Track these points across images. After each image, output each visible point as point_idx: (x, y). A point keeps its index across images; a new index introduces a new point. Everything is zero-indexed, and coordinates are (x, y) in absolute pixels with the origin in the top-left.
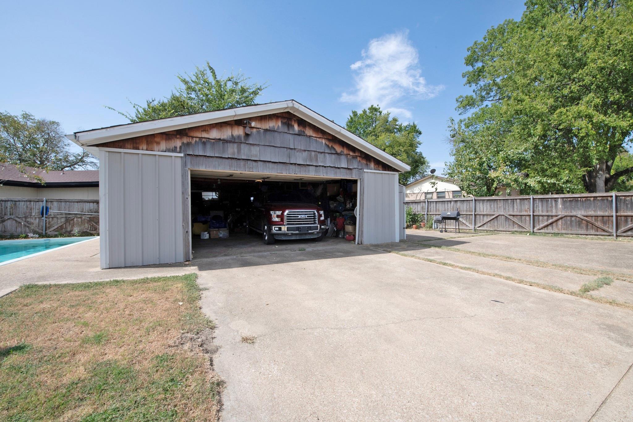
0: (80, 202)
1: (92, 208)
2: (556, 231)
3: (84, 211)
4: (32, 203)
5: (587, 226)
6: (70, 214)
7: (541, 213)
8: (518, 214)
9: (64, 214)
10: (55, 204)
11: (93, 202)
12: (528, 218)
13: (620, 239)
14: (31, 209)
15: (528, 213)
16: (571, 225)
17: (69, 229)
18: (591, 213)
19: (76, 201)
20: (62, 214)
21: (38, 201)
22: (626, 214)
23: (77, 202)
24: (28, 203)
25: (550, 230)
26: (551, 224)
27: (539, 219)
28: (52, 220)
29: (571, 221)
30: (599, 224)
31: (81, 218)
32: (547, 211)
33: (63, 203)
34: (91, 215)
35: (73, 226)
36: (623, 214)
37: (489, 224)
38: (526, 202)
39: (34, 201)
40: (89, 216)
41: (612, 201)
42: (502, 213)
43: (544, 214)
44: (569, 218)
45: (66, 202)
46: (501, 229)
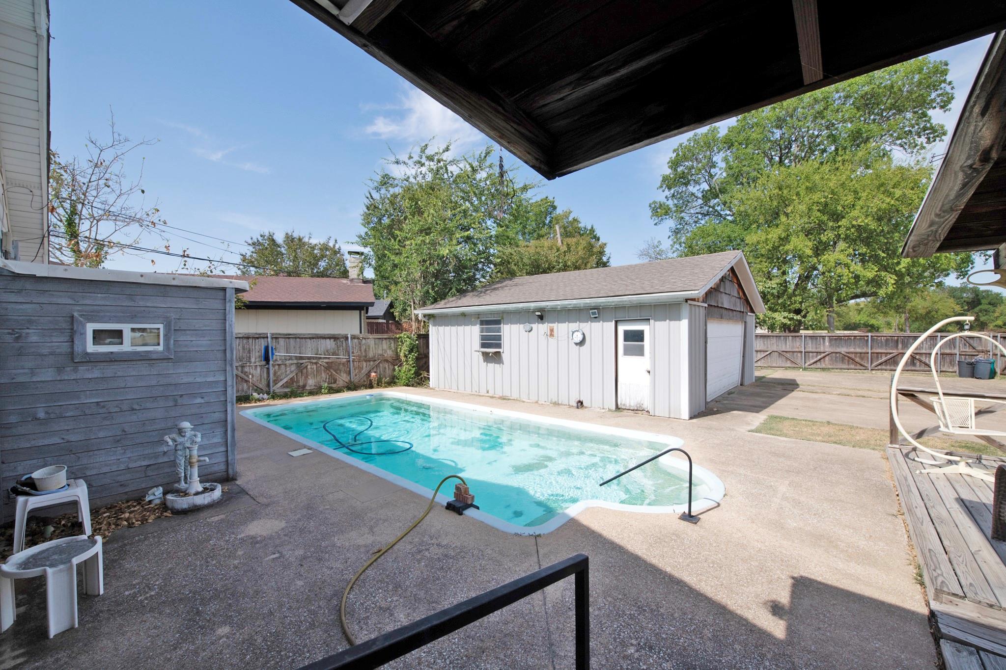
0: (313, 338)
1: (329, 347)
2: (823, 366)
3: (320, 352)
4: (250, 340)
5: (848, 361)
6: (301, 358)
7: (810, 350)
8: (790, 350)
9: (294, 358)
10: (282, 341)
11: (330, 338)
12: (799, 354)
13: (874, 372)
14: (249, 352)
15: (800, 350)
16: (836, 361)
17: (301, 384)
18: (852, 350)
19: (310, 336)
20: (291, 358)
21: (258, 338)
22: (877, 351)
23: (310, 338)
24: (245, 341)
25: (818, 365)
26: (820, 360)
27: (809, 356)
28: (279, 369)
29: (836, 357)
30: (857, 359)
31: (316, 363)
32: (816, 348)
33: (291, 340)
34: (329, 358)
35: (307, 377)
36: (875, 351)
37: (762, 360)
38: (798, 339)
39: (253, 338)
40: (327, 360)
41: (868, 340)
42: (775, 350)
43: (814, 350)
44: (834, 354)
45: (296, 338)
46: (774, 365)
